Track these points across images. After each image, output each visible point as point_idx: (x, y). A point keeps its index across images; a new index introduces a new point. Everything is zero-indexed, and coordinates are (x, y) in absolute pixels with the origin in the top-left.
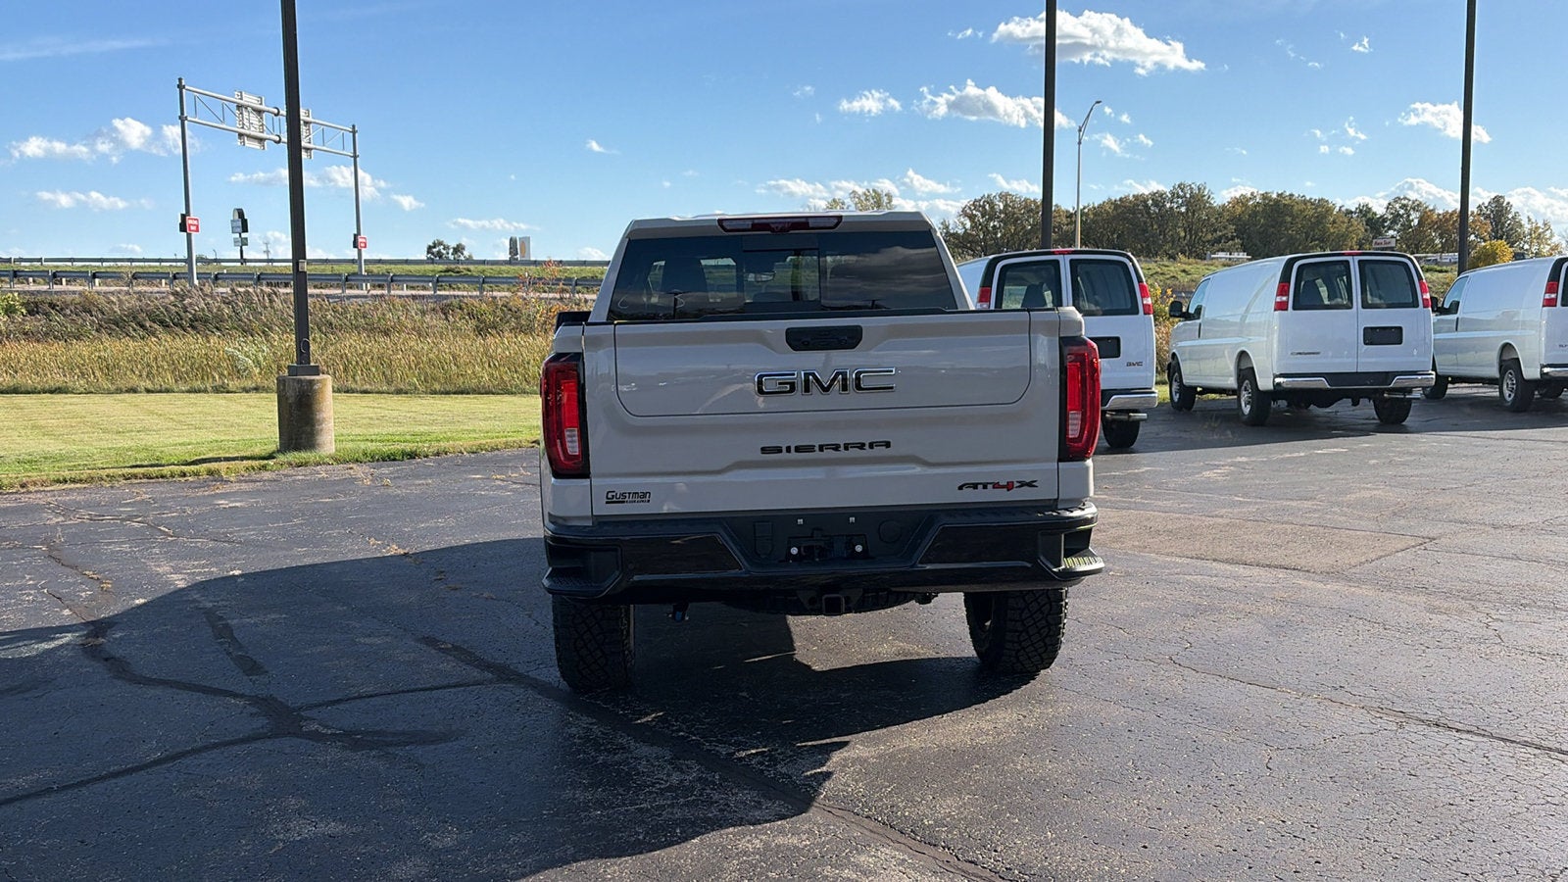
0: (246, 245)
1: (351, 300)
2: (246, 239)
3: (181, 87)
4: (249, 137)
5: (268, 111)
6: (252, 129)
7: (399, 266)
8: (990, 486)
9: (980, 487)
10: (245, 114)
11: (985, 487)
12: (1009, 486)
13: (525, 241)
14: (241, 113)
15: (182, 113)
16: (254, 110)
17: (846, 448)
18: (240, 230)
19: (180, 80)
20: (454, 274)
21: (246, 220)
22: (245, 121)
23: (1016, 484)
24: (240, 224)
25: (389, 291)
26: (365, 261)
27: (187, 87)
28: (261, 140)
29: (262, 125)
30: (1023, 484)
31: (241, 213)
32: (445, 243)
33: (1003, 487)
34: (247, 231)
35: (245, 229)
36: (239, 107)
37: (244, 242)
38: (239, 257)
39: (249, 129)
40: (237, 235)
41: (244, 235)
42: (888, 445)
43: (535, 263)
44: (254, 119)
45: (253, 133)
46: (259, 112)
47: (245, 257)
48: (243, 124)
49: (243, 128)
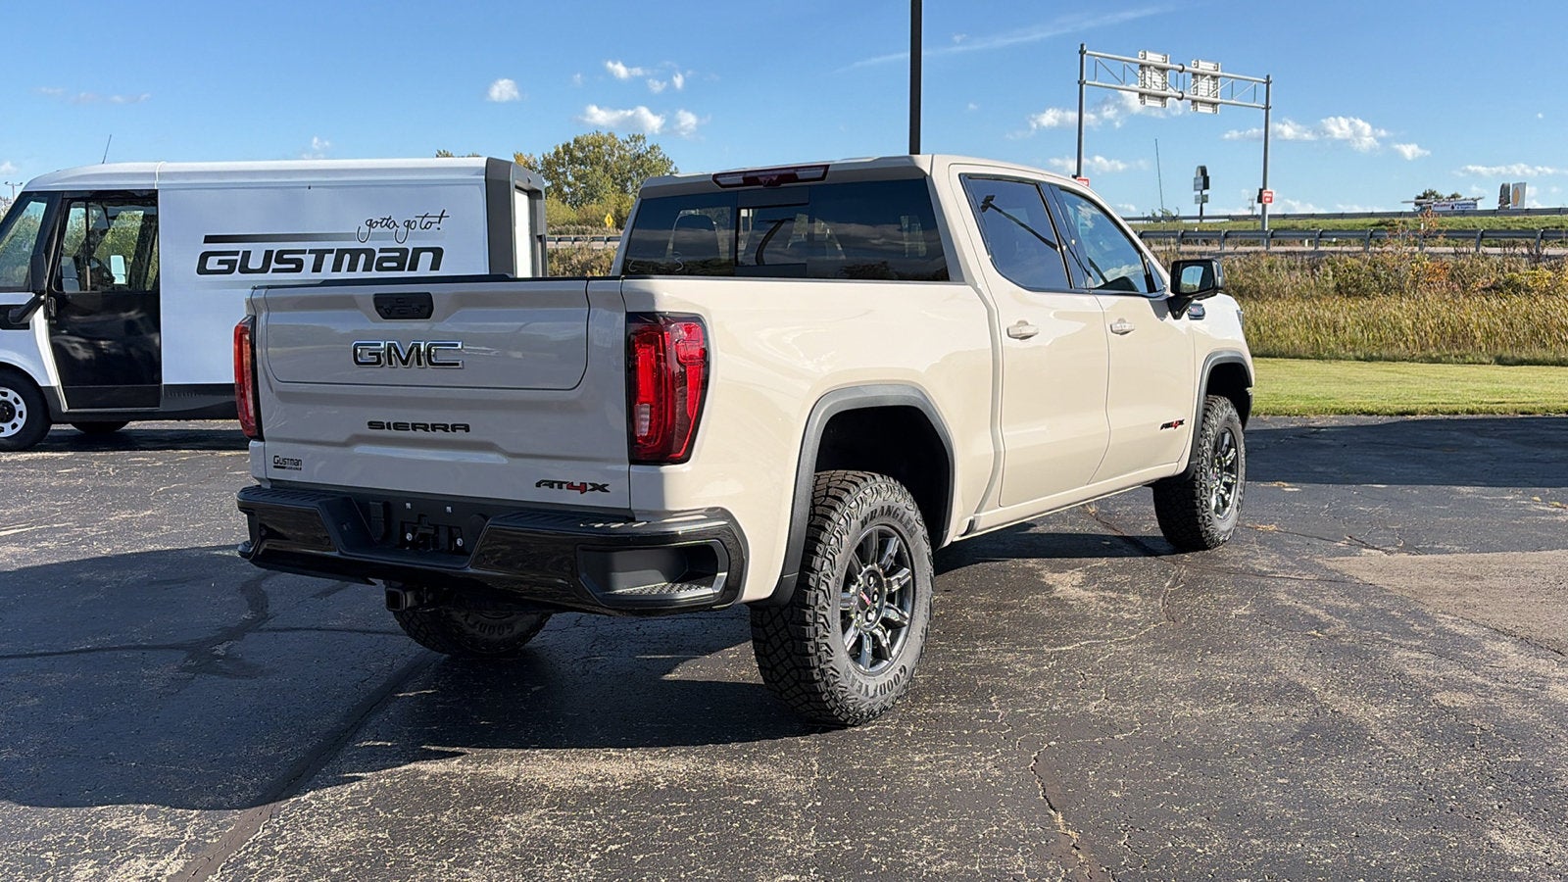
0: (1207, 202)
1: (1226, 257)
2: (1207, 196)
3: (1082, 52)
4: (1150, 95)
5: (1172, 69)
6: (1154, 87)
7: (1331, 221)
8: (565, 486)
9: (556, 485)
10: (1148, 73)
11: (560, 487)
12: (583, 488)
13: (1520, 187)
14: (1144, 73)
15: (1081, 77)
16: (1158, 68)
17: (434, 430)
18: (1201, 187)
19: (1082, 46)
20: (1386, 228)
21: (1208, 178)
22: (1148, 81)
23: (589, 487)
24: (1202, 181)
25: (1268, 247)
26: (1269, 216)
27: (1088, 52)
28: (1163, 98)
29: (1166, 83)
30: (596, 487)
31: (1203, 171)
32: (1439, 193)
33: (576, 488)
34: (1208, 188)
35: (1206, 186)
36: (1142, 66)
37: (1204, 199)
38: (1199, 214)
39: (1150, 88)
40: (1199, 193)
41: (1205, 192)
42: (467, 428)
43: (1528, 211)
44: (1157, 77)
45: (1153, 92)
46: (1163, 70)
47: (1204, 214)
48: (1145, 84)
49: (1144, 87)
